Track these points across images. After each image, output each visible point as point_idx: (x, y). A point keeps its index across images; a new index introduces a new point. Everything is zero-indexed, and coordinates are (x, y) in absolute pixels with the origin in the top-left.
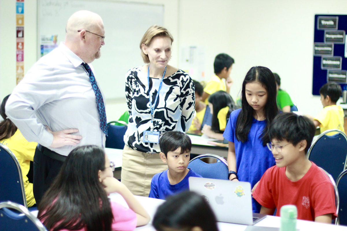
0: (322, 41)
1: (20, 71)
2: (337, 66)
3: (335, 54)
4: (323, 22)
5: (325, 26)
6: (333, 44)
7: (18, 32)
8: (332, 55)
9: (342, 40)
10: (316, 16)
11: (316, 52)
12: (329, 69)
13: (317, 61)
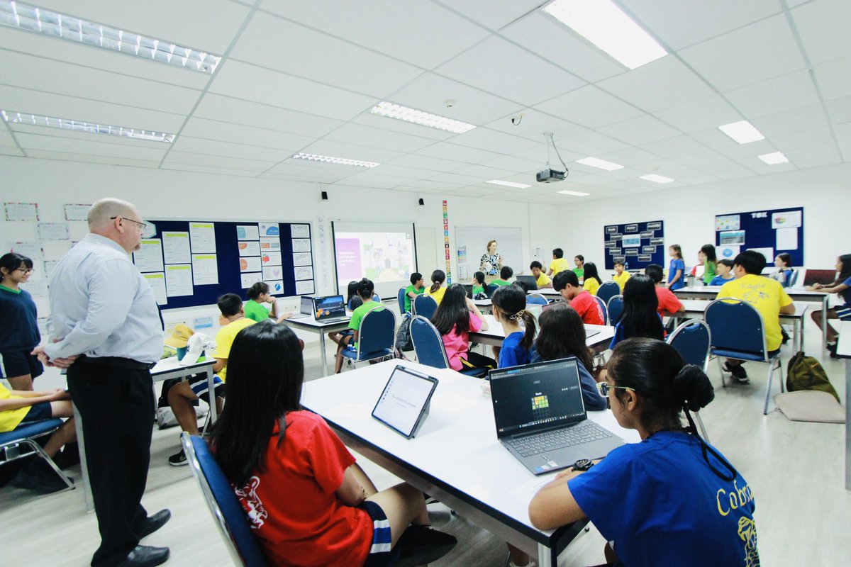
0: (609, 240)
1: (448, 264)
2: (618, 253)
3: (617, 246)
4: (609, 230)
5: (610, 232)
6: (615, 241)
7: (446, 245)
8: (615, 247)
9: (620, 238)
10: (605, 227)
11: (606, 246)
12: (614, 255)
13: (607, 251)
